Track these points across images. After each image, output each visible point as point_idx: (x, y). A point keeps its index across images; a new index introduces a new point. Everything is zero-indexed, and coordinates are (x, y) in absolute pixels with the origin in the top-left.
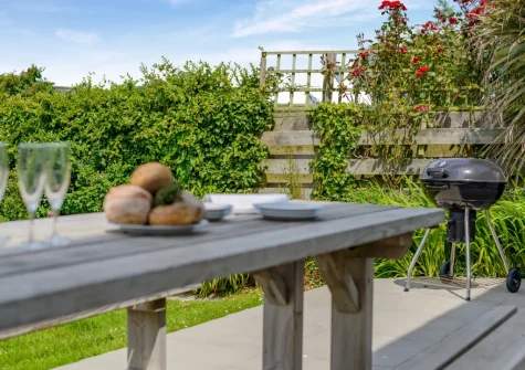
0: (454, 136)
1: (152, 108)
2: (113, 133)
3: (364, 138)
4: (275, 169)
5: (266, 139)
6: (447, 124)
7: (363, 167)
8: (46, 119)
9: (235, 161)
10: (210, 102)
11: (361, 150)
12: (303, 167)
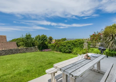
0: (99, 44)
1: (75, 42)
2: (73, 44)
3: (92, 44)
4: (85, 46)
5: (84, 44)
6: (99, 43)
7: (92, 46)
8: (68, 43)
9: (81, 46)
10: (80, 42)
11: (91, 45)
12: (87, 46)
